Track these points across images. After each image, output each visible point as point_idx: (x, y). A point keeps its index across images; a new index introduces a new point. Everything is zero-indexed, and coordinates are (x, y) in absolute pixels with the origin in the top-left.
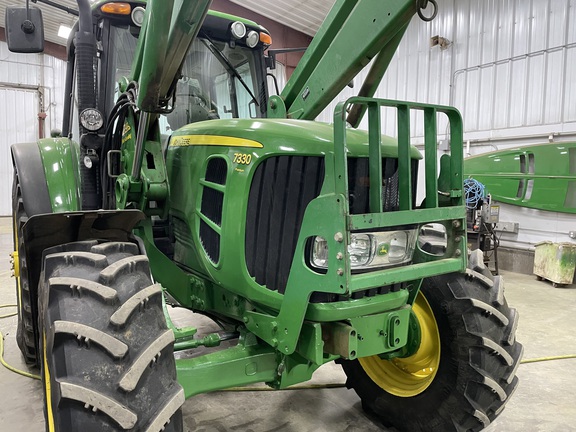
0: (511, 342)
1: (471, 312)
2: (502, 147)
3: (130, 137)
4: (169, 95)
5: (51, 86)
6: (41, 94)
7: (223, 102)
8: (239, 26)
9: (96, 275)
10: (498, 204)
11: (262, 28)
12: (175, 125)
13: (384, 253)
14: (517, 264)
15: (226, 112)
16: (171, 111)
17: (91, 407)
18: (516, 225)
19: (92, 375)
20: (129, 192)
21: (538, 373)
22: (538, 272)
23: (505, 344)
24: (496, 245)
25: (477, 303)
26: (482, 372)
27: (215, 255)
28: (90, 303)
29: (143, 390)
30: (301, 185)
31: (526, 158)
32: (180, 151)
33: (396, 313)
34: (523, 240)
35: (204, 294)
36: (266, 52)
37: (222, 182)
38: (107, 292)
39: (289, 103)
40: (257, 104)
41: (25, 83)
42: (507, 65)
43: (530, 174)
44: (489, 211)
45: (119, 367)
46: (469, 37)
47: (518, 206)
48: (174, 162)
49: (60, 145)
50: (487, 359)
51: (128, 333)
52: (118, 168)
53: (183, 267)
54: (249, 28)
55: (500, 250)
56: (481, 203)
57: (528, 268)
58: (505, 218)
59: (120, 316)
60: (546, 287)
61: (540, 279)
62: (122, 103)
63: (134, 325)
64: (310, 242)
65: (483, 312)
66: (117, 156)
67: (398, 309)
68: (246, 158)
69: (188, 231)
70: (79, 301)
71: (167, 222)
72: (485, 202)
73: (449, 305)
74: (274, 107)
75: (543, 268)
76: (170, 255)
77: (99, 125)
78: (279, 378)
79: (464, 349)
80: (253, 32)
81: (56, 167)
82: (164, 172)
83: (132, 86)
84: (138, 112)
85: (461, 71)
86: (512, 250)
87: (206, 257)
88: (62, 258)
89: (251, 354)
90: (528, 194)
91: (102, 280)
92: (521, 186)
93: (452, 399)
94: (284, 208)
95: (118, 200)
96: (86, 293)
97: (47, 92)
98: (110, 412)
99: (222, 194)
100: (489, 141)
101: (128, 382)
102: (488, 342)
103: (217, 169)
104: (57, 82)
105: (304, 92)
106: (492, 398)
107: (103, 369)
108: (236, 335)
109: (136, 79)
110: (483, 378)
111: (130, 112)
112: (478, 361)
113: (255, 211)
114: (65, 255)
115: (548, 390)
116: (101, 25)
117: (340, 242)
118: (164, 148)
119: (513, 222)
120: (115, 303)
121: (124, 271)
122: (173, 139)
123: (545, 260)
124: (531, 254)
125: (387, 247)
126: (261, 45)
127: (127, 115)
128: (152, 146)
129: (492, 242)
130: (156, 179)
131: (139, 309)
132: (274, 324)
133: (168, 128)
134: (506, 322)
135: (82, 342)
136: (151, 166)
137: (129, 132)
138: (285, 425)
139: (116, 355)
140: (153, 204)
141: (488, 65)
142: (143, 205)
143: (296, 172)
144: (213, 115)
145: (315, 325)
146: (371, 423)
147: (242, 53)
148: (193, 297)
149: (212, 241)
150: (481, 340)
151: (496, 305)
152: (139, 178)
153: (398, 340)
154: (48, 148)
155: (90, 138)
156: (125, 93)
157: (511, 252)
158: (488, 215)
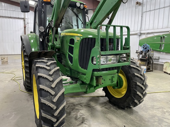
0: (144, 84)
1: (135, 76)
2: (156, 34)
3: (51, 33)
4: (60, 23)
5: (27, 18)
6: (24, 20)
7: (75, 23)
8: (78, 3)
9: (46, 64)
10: (154, 51)
11: (84, 4)
12: (62, 30)
13: (110, 61)
14: (159, 68)
15: (75, 26)
16: (61, 27)
17: (46, 90)
18: (159, 57)
19: (46, 84)
20: (51, 47)
21: (158, 95)
22: (164, 70)
23: (143, 84)
24: (153, 63)
25: (136, 74)
26: (136, 91)
27: (72, 62)
28: (45, 70)
29: (56, 88)
30: (91, 45)
31: (162, 38)
32: (63, 37)
33: (114, 75)
34: (161, 61)
35: (69, 72)
36: (86, 10)
37: (73, 44)
38: (48, 68)
39: (91, 24)
40: (83, 24)
41: (20, 17)
42: (158, 10)
43: (163, 42)
44: (151, 53)
45: (51, 83)
46: (147, 2)
47: (160, 52)
48: (62, 40)
49: (33, 35)
50: (138, 88)
51: (53, 76)
52: (48, 41)
53: (64, 66)
54: (81, 4)
55: (154, 64)
56: (148, 51)
57: (162, 69)
58: (156, 55)
59: (51, 73)
60: (166, 74)
61: (165, 72)
62: (49, 25)
63: (54, 75)
64: (93, 58)
65: (137, 76)
66: (48, 38)
67: (114, 74)
68: (79, 39)
69: (65, 57)
70: (42, 70)
71: (60, 55)
72: (150, 50)
73: (129, 75)
74: (87, 25)
75: (166, 69)
76: (61, 63)
77: (43, 31)
78: (87, 91)
79: (133, 85)
80: (82, 5)
81: (32, 41)
82: (60, 42)
83: (51, 21)
84: (53, 27)
85: (145, 12)
86: (158, 64)
87: (70, 62)
88: (38, 61)
89: (80, 85)
90: (163, 48)
91: (47, 66)
92: (160, 46)
93: (130, 98)
94: (87, 51)
95: (49, 49)
96: (44, 68)
97: (26, 20)
98: (50, 91)
99: (73, 47)
100: (152, 33)
101: (53, 86)
102: (138, 84)
103: (72, 41)
104: (29, 17)
105: (95, 21)
106: (139, 97)
107: (48, 83)
108: (77, 81)
109: (52, 19)
110: (137, 92)
111: (51, 27)
112: (136, 88)
113: (81, 51)
114: (39, 60)
115: (159, 99)
116: (43, 4)
117: (99, 57)
118: (59, 36)
119: (158, 56)
120: (50, 70)
121: (51, 64)
122: (62, 34)
123: (167, 67)
124: (163, 65)
125: (111, 59)
126: (84, 8)
127: (50, 28)
128: (56, 36)
129: (151, 62)
130: (57, 44)
131: (55, 72)
132: (85, 77)
133: (60, 31)
134: (143, 79)
135: (43, 78)
136: (56, 40)
137: (51, 32)
138: (89, 104)
139: (51, 80)
140: (57, 50)
141: (153, 10)
142: (55, 50)
143: (90, 42)
144: (72, 27)
145: (94, 77)
146: (111, 105)
147: (79, 10)
148: (67, 73)
149: (71, 59)
150: (136, 83)
151: (141, 75)
152: (53, 44)
153: (114, 81)
154: (30, 36)
155: (41, 34)
156: (50, 22)
157: (157, 65)
158: (150, 54)
